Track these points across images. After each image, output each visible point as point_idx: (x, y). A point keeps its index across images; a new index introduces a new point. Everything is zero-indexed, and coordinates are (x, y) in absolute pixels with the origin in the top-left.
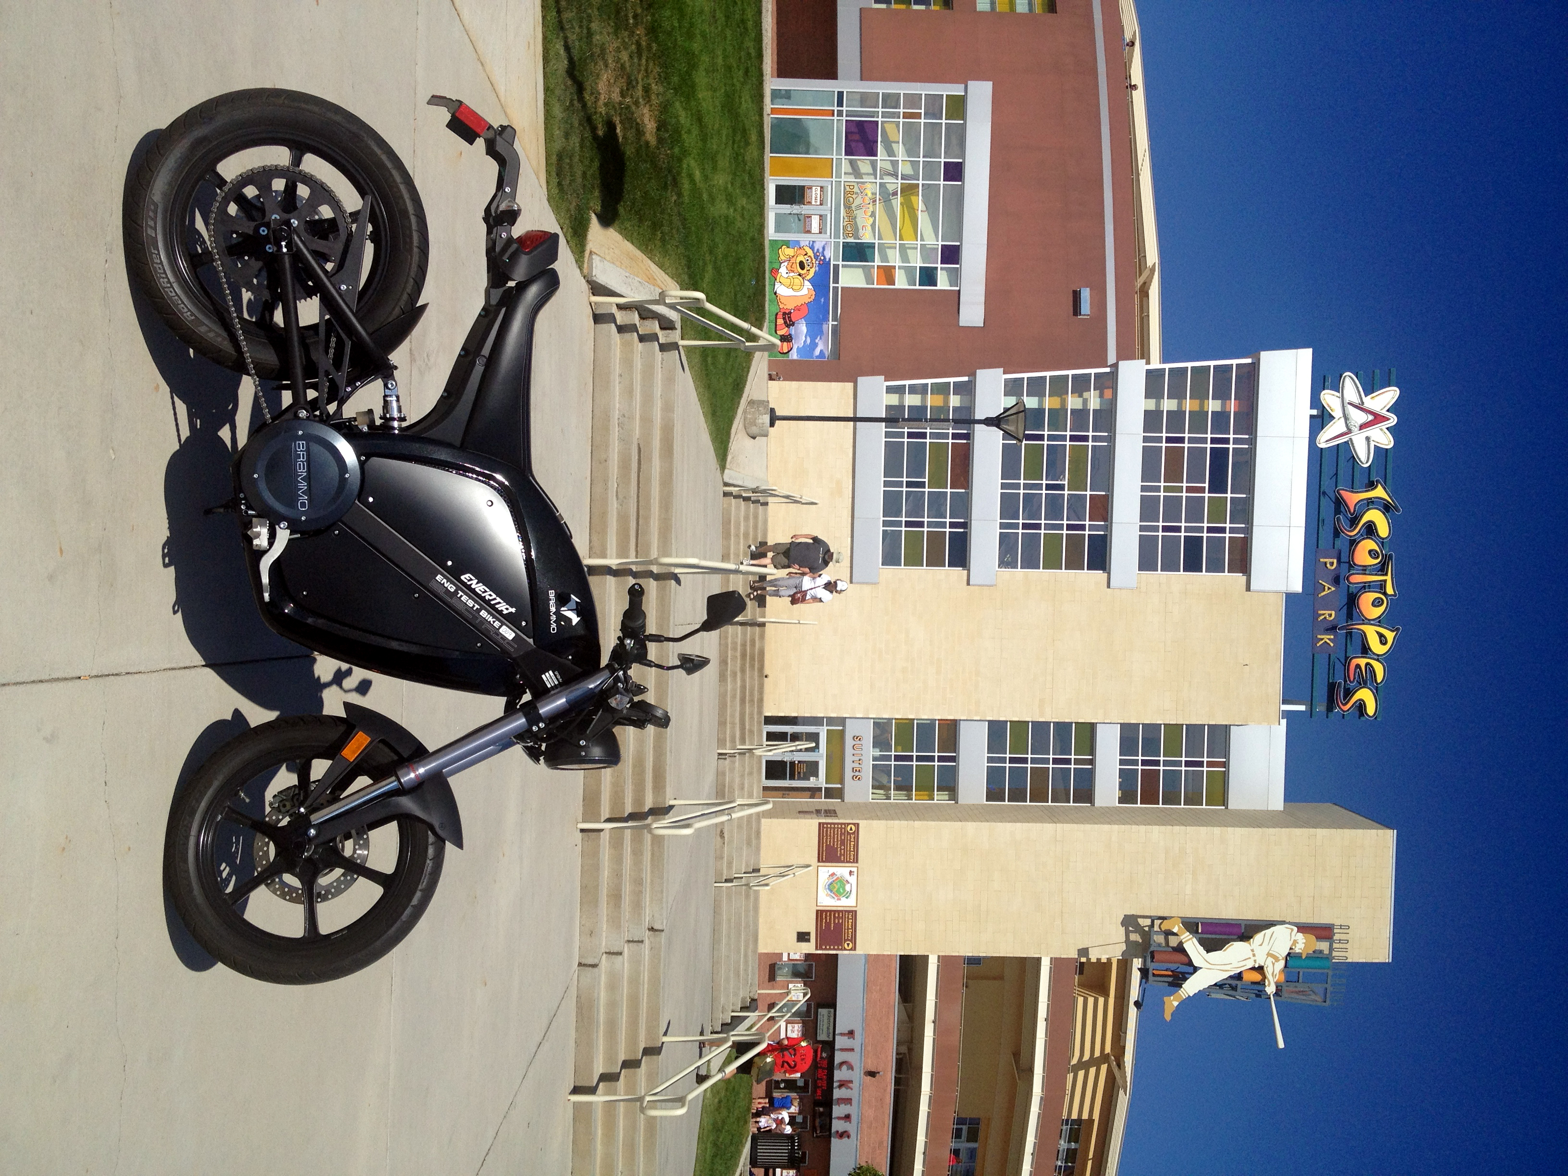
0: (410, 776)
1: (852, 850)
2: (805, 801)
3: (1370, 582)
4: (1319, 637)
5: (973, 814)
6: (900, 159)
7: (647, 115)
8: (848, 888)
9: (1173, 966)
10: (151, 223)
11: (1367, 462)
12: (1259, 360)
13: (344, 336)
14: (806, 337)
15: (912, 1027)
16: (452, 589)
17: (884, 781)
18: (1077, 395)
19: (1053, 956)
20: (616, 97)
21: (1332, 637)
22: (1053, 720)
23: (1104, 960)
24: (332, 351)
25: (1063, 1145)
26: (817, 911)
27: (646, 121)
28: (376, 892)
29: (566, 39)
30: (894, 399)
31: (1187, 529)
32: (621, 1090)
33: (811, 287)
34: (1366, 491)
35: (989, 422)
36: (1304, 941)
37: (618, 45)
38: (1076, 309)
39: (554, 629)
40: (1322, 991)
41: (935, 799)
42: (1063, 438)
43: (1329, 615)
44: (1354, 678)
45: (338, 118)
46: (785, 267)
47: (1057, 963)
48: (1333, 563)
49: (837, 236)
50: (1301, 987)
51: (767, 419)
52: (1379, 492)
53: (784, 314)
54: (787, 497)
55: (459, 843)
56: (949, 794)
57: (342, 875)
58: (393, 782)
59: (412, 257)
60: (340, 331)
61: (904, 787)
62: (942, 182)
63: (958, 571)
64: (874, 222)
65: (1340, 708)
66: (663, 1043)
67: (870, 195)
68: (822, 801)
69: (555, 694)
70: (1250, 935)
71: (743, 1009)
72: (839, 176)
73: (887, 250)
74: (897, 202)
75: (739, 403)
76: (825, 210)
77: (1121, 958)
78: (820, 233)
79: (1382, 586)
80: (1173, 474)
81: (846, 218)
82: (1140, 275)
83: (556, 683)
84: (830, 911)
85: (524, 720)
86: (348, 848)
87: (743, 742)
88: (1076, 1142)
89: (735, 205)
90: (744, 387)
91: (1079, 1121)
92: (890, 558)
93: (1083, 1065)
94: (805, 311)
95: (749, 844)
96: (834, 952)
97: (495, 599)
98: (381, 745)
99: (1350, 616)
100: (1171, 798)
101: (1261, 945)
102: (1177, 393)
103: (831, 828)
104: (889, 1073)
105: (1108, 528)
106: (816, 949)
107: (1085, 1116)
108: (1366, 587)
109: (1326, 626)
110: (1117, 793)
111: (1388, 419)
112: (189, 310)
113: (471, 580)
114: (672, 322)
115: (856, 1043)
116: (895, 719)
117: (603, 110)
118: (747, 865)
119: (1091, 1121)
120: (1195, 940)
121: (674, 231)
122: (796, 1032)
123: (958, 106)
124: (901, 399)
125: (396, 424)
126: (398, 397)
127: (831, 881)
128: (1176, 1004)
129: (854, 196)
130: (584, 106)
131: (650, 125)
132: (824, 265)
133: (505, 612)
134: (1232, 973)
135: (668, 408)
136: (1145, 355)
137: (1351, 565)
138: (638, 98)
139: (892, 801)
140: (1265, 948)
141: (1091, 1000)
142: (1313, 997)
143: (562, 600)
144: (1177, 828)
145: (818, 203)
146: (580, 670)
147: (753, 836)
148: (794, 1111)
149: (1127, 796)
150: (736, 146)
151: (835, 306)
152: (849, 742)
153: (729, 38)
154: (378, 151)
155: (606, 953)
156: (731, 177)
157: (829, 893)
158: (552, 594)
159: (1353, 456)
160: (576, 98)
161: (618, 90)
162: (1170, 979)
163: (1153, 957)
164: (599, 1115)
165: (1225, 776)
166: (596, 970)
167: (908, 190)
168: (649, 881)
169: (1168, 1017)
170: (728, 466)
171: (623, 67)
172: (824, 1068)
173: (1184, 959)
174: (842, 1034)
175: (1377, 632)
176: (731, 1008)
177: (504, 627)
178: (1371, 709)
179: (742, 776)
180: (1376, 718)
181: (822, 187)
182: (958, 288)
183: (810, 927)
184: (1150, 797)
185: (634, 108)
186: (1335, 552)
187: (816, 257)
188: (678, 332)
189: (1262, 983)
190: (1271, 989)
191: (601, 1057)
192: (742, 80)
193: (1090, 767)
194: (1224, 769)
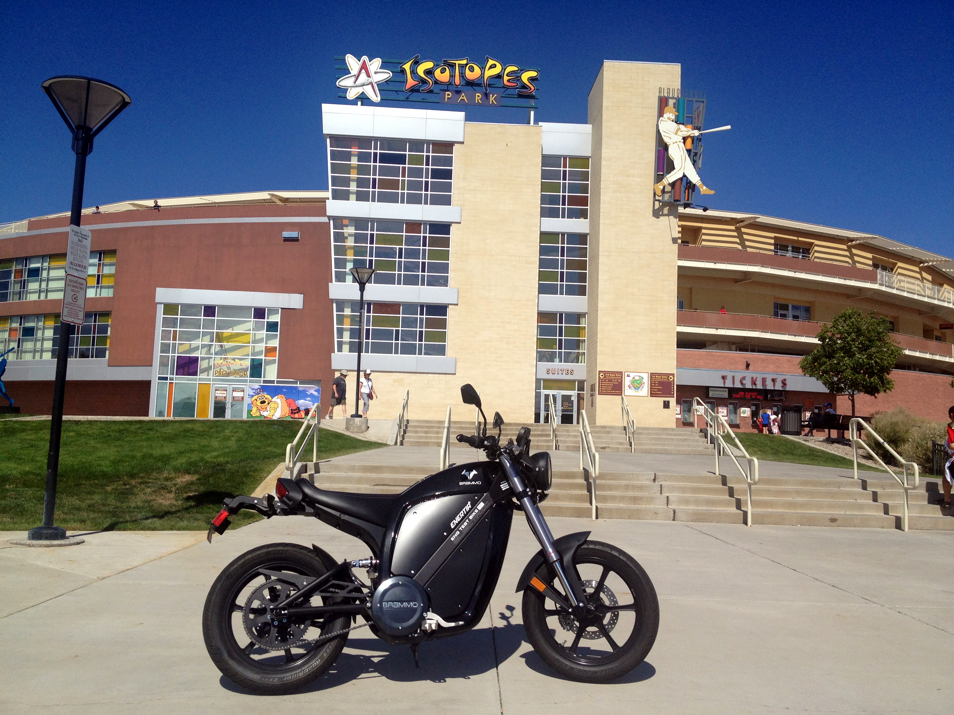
0: (554, 556)
1: (614, 375)
2: (586, 403)
3: (459, 73)
4: (491, 103)
5: (593, 304)
6: (200, 343)
7: (182, 479)
8: (637, 378)
9: (683, 189)
10: (271, 680)
11: (389, 74)
12: (328, 134)
13: (329, 584)
14: (307, 400)
15: (721, 342)
16: (458, 533)
17: (573, 356)
18: (346, 240)
19: (677, 258)
20: (172, 495)
21: (491, 95)
22: (538, 256)
23: (680, 229)
24: (337, 590)
25: (789, 254)
26: (651, 396)
27: (184, 480)
28: (612, 575)
29: (141, 519)
30: (346, 348)
31: (427, 177)
32: (746, 498)
33: (276, 397)
34: (406, 73)
35: (362, 289)
36: (668, 113)
37: (142, 493)
38: (294, 240)
39: (479, 483)
40: (698, 104)
41: (585, 326)
42: (371, 248)
43: (478, 97)
44: (515, 83)
45: (219, 586)
46: (263, 413)
47: (681, 256)
48: (448, 94)
49: (246, 381)
50: (695, 115)
51: (357, 420)
52: (407, 67)
53: (292, 413)
54: (404, 408)
55: (588, 533)
56: (582, 318)
57: (604, 593)
58: (556, 565)
59: (290, 550)
60: (327, 585)
61: (577, 344)
62: (216, 318)
63: (449, 310)
64: (238, 358)
65: (532, 92)
66: (719, 474)
67: (221, 361)
68: (586, 393)
69: (513, 485)
70: (664, 145)
71: (706, 437)
72: (209, 380)
73: (255, 351)
74: (227, 345)
75: (348, 436)
76: (230, 388)
77: (678, 219)
78: (243, 391)
79: (462, 67)
80: (394, 185)
81: (235, 376)
82: (275, 202)
83: (507, 483)
84: (651, 388)
85: (525, 499)
86: (590, 591)
87: (549, 435)
88: (788, 247)
89: (229, 437)
90: (338, 433)
91: (775, 245)
92: (441, 351)
93: (742, 242)
94: (290, 401)
95: (608, 432)
96: (675, 387)
97: (464, 512)
98: (538, 572)
99: (479, 85)
100: (585, 189)
101: (670, 138)
102: (347, 182)
103: (601, 388)
104: (747, 355)
105: (425, 223)
106: (674, 397)
107: (772, 241)
108: (462, 75)
109: (485, 98)
110: (582, 220)
111: (364, 61)
112: (316, 662)
113: (454, 523)
114: (302, 466)
115: (729, 375)
116: (537, 349)
117: (180, 503)
118: (622, 434)
119: (775, 238)
120: (667, 176)
121: (249, 465)
122: (723, 410)
123: (170, 308)
124: (346, 343)
125: (374, 562)
126: (360, 560)
127: (633, 388)
128: (705, 188)
129: (222, 371)
130: (179, 511)
131: (187, 478)
132: (263, 389)
133: (470, 507)
134: (687, 155)
135: (353, 469)
136: (323, 201)
137: (450, 84)
138: (172, 484)
139: (586, 351)
140: (673, 136)
141: (704, 237)
142: (701, 109)
143: (465, 478)
144: (602, 186)
145: (225, 392)
146: (500, 472)
147: (605, 430)
148: (771, 412)
149: (583, 214)
150: (194, 436)
151: (289, 383)
152: (551, 377)
153: (130, 439)
154: (236, 566)
155: (667, 505)
156: (213, 439)
157: (640, 389)
158: (461, 483)
159: (386, 81)
160: (175, 515)
161: (168, 495)
162: (690, 191)
163: (677, 201)
164: (759, 510)
165: (572, 158)
166: (677, 511)
167: (220, 338)
168: (626, 482)
169: (712, 192)
170: (385, 442)
171: (154, 492)
172: (745, 394)
173: (679, 182)
174: (724, 383)
175: (489, 69)
176: (705, 444)
177: (478, 507)
178: (533, 74)
179: (569, 436)
180: (539, 71)
181: (216, 390)
182: (280, 309)
183: (660, 401)
184: (584, 201)
185: (178, 486)
186: (442, 93)
187: (258, 394)
188: (309, 463)
189: (693, 138)
190: (696, 133)
191: (727, 509)
192: (154, 432)
193: (566, 235)
194: (568, 158)
